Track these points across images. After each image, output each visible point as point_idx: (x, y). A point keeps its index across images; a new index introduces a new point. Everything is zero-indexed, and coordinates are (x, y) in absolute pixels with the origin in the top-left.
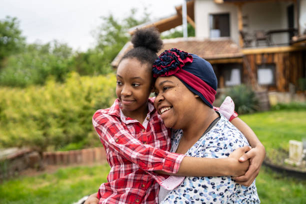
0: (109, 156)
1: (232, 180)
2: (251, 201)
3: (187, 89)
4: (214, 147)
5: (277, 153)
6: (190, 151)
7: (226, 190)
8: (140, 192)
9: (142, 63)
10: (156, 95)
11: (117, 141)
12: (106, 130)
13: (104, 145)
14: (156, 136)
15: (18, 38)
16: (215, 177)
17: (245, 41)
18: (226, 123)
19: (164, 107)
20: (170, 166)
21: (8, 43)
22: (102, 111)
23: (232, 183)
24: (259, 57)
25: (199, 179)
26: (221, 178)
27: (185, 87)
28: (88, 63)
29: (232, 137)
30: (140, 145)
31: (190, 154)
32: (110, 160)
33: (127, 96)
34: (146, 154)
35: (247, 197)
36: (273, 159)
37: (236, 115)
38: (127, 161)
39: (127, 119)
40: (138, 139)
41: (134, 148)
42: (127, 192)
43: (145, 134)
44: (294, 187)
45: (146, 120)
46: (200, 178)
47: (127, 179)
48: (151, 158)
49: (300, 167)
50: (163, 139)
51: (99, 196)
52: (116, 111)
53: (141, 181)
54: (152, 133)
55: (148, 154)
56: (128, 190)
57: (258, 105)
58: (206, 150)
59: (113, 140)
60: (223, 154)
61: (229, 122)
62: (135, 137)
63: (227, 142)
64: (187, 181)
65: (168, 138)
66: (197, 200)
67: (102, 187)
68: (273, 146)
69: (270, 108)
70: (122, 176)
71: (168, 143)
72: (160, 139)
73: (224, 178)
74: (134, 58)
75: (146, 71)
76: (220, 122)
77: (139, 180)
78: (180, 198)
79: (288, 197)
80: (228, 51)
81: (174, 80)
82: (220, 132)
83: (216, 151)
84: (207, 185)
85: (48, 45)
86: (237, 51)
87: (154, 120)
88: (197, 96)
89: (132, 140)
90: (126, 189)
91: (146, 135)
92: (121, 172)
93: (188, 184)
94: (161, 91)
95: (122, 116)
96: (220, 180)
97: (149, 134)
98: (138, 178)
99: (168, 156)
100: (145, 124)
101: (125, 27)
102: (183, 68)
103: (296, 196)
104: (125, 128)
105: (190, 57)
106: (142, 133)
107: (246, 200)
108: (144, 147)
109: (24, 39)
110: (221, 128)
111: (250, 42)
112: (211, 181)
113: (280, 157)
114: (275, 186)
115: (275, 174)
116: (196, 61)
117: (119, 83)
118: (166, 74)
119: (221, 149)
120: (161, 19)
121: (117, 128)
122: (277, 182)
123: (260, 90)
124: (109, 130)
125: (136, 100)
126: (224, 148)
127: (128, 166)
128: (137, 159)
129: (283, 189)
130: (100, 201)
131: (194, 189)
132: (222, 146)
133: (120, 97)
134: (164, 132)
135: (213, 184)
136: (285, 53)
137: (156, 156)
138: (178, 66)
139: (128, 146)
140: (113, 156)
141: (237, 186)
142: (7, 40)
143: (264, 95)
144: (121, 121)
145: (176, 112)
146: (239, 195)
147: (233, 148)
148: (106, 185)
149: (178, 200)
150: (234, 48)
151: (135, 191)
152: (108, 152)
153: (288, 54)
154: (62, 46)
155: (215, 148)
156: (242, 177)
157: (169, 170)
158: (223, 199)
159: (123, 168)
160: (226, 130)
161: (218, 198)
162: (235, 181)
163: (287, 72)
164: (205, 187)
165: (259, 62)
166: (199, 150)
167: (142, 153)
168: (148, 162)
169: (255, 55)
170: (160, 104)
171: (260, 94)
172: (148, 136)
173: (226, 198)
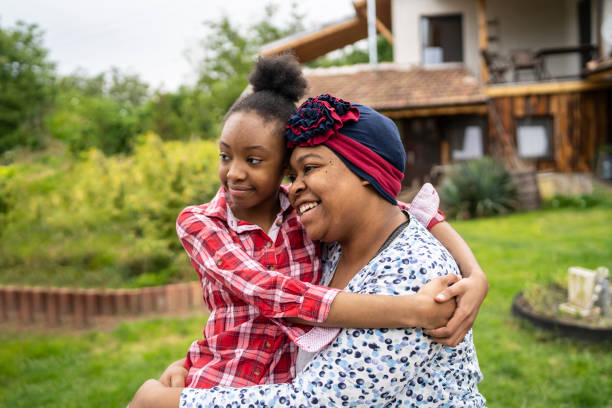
0: (207, 291)
1: (424, 335)
2: (463, 374)
3: (347, 170)
4: (391, 275)
5: (544, 292)
6: (352, 282)
7: (413, 353)
8: (262, 356)
9: (267, 120)
10: (293, 179)
11: (220, 264)
12: (200, 244)
13: (198, 271)
14: (294, 255)
15: (40, 65)
16: (392, 329)
17: (491, 71)
18: (420, 233)
19: (305, 202)
20: (312, 309)
21: (21, 76)
22: (194, 209)
23: (424, 340)
24: (520, 103)
25: (364, 332)
26: (403, 331)
27: (343, 165)
28: (179, 114)
29: (425, 257)
30: (259, 272)
31: (351, 288)
32: (208, 298)
33: (239, 181)
34: (269, 288)
35: (456, 366)
36: (536, 303)
37: (440, 218)
38: (238, 300)
39: (239, 224)
40: (259, 261)
41: (249, 276)
42: (238, 356)
43: (272, 250)
44: (574, 356)
45: (274, 226)
46: (366, 331)
47: (238, 333)
48: (279, 295)
49: (588, 319)
50: (307, 260)
51: (189, 364)
52: (218, 209)
53: (264, 335)
54: (286, 249)
55: (275, 288)
56: (240, 352)
57: (516, 199)
58: (379, 280)
59: (213, 263)
60: (408, 289)
61: (426, 231)
62: (253, 258)
63: (416, 268)
64: (344, 336)
65: (314, 259)
66: (359, 370)
67: (194, 348)
68: (538, 279)
69: (541, 205)
70: (230, 328)
71: (316, 269)
72: (300, 261)
73: (409, 331)
74: (253, 111)
75: (273, 135)
76: (408, 231)
77: (259, 335)
78: (331, 368)
79: (562, 376)
80: (458, 91)
81: (324, 154)
82: (405, 248)
83: (395, 282)
84: (378, 344)
85: (100, 79)
86: (476, 90)
87: (290, 226)
88: (365, 183)
89: (246, 263)
90: (236, 351)
91: (273, 253)
92: (228, 321)
93: (345, 342)
94: (301, 173)
95: (231, 218)
96: (402, 334)
97: (280, 250)
98: (258, 331)
99: (309, 291)
100: (273, 234)
101: (254, 43)
102: (339, 130)
103: (576, 375)
104: (235, 240)
105: (355, 111)
106: (267, 249)
107: (453, 372)
108: (268, 274)
109: (52, 66)
110: (409, 241)
111: (501, 72)
112: (386, 336)
113: (550, 300)
114: (538, 355)
115: (539, 333)
116: (366, 117)
117: (224, 156)
118: (309, 141)
119: (405, 278)
120: (325, 26)
121: (220, 241)
122: (541, 348)
123: (521, 168)
124: (205, 244)
125: (254, 188)
126: (410, 278)
127: (241, 308)
128: (255, 297)
129: (553, 361)
130: (190, 374)
131: (354, 351)
132: (406, 273)
133: (226, 183)
134: (308, 248)
135: (389, 342)
136: (572, 93)
137: (287, 290)
138: (332, 127)
139: (238, 274)
140: (214, 292)
141: (434, 347)
142: (18, 69)
143: (529, 178)
144: (228, 227)
145: (327, 212)
146: (439, 362)
147: (426, 276)
148: (200, 344)
149: (327, 370)
150: (469, 84)
151: (252, 354)
152: (204, 284)
153: (578, 97)
154: (127, 80)
155: (394, 278)
156: (440, 330)
157: (311, 316)
158: (407, 368)
159: (231, 312)
160: (416, 246)
161: (399, 366)
162: (429, 337)
163: (577, 133)
164: (374, 347)
165: (520, 112)
166: (366, 281)
167: (263, 286)
168: (273, 301)
169: (512, 98)
170: (298, 197)
171: (521, 176)
172: (278, 256)
173: (414, 367)
